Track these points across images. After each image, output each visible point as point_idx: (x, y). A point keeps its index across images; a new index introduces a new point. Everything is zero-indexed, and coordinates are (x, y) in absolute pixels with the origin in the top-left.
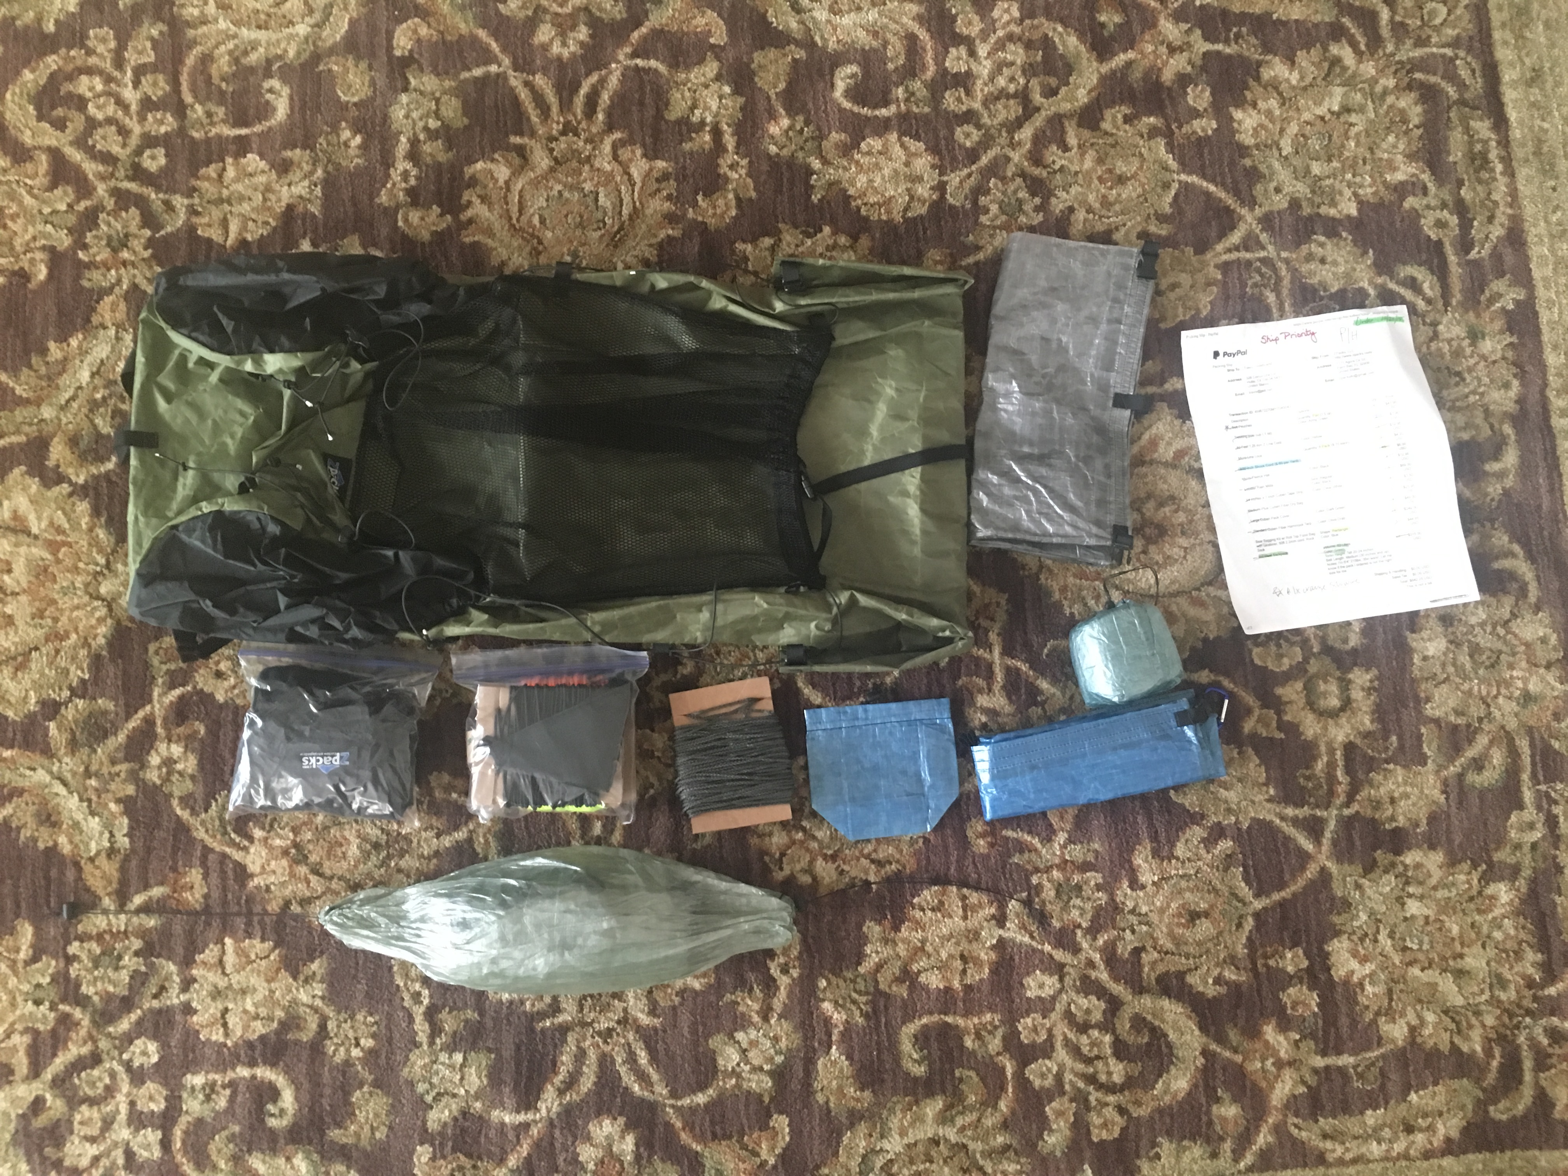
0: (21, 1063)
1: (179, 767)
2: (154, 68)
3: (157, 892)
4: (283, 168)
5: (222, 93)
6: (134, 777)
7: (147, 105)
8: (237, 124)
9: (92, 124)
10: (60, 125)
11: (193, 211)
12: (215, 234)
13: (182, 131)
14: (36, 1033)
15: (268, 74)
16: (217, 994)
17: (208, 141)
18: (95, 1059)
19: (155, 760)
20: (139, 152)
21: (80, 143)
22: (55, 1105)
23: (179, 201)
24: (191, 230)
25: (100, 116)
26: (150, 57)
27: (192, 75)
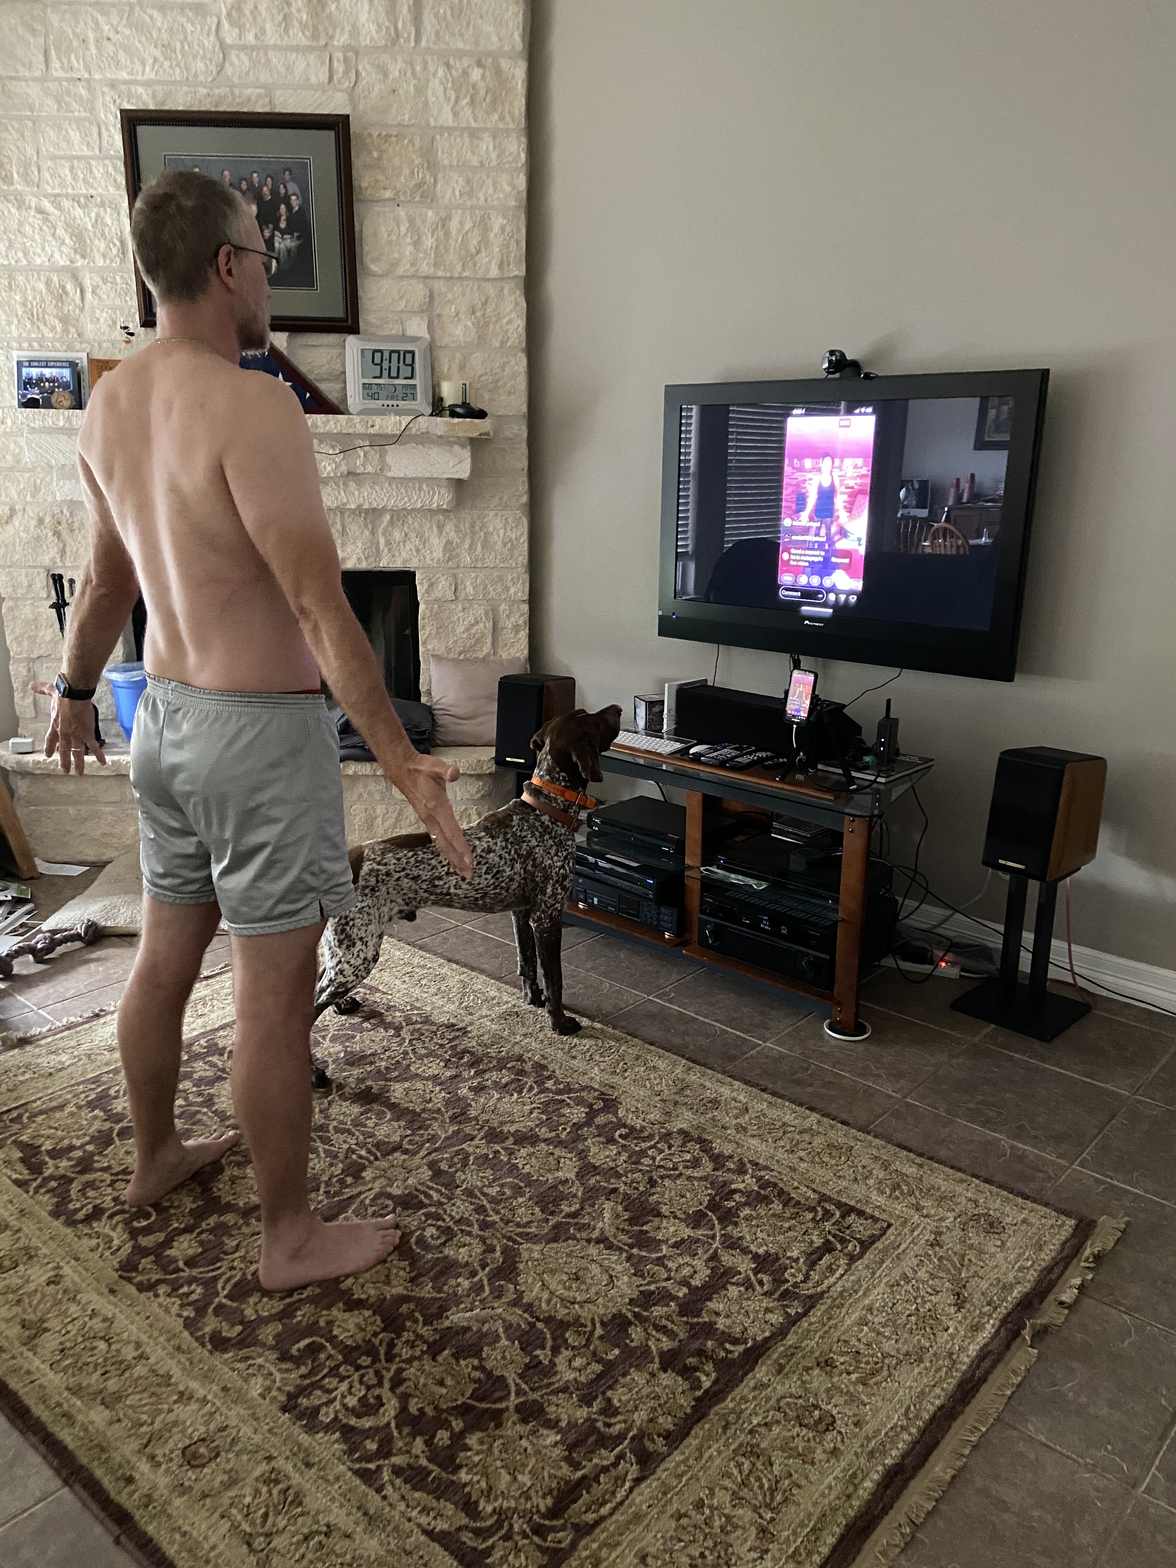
2: (322, 1388)
4: (330, 1323)
5: (313, 1361)
7: (342, 1379)
8: (325, 1347)
9: (369, 1388)
10: (379, 1398)
11: (375, 1334)
12: (379, 1322)
13: (345, 1362)
15: (292, 1357)
17: (340, 1352)
20: (367, 1367)
21: (380, 1384)
23: (376, 1341)
24: (384, 1330)
25: (363, 1387)
26: (319, 1392)
27: (316, 1375)
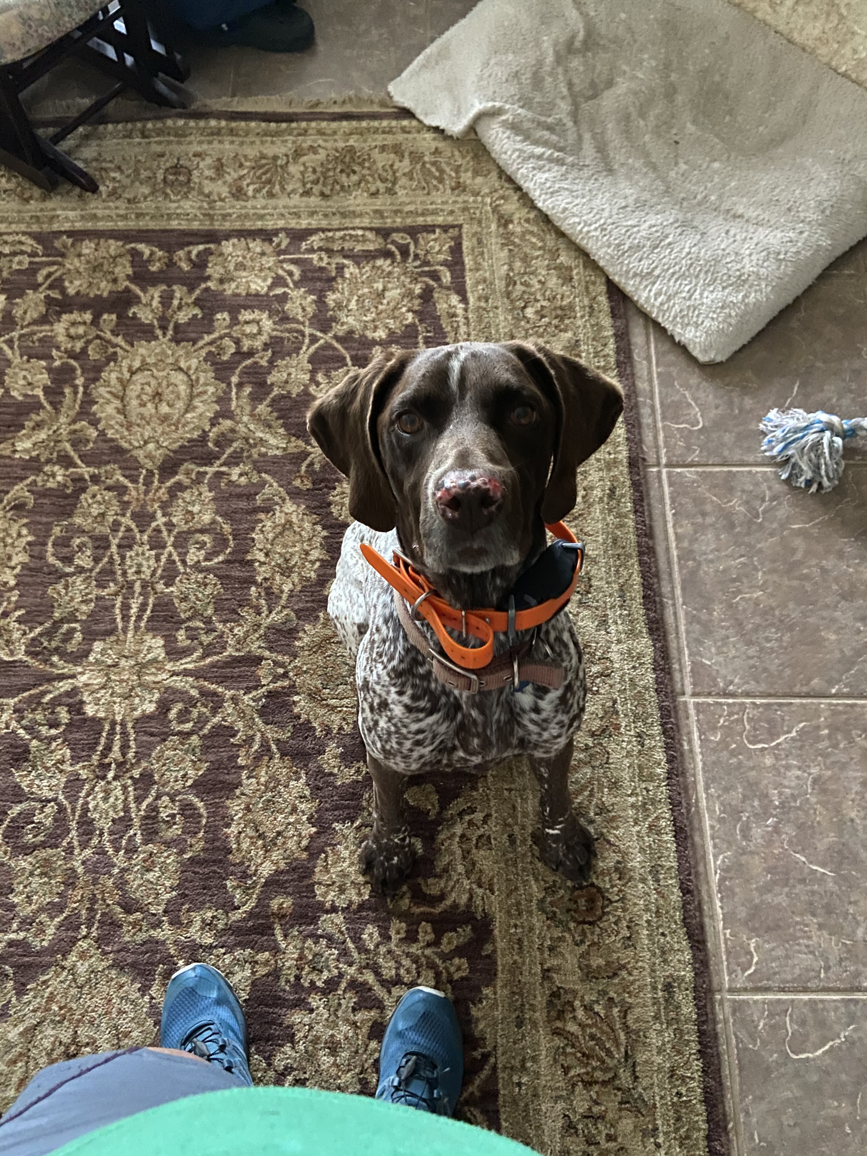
1: (51, 480)
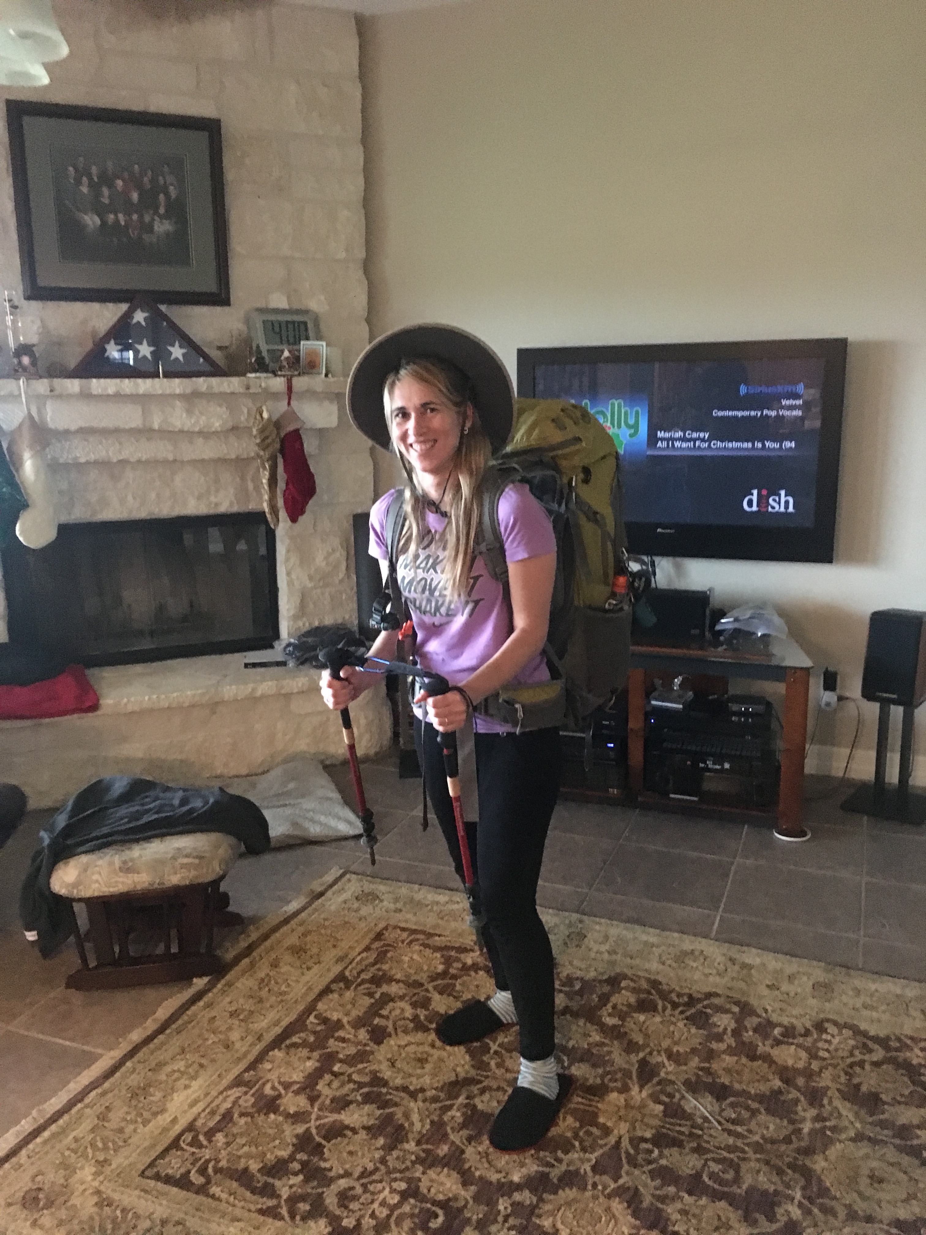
0: (356, 1174)
3: (429, 1147)
6: (440, 1116)
14: (366, 1169)
16: (432, 1181)
18: (381, 1181)
19: (449, 1113)
22: (359, 1190)
